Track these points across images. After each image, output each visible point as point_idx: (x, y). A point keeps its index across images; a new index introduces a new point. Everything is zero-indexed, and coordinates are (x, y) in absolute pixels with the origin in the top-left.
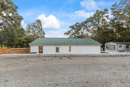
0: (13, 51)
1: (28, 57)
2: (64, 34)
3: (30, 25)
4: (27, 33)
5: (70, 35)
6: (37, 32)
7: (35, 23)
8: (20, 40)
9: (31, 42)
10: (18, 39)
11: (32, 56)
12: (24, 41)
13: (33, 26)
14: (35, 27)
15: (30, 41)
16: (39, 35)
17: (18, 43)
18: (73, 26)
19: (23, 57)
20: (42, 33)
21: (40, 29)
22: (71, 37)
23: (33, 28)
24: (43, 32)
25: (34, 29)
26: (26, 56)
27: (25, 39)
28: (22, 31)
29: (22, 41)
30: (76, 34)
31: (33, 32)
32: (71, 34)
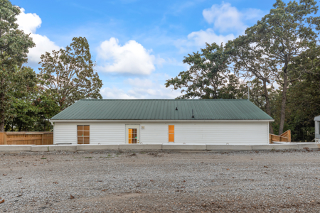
0: (9, 139)
1: (48, 152)
2: (168, 85)
3: (52, 56)
4: (42, 83)
5: (186, 89)
6: (75, 80)
7: (68, 48)
8: (19, 107)
9: (54, 112)
10: (14, 105)
11: (59, 149)
12: (32, 109)
13: (61, 58)
14: (67, 62)
15: (51, 109)
16: (80, 88)
17: (15, 115)
18: (197, 56)
19: (36, 153)
20: (90, 83)
21: (86, 67)
22: (192, 94)
23: (61, 65)
24: (94, 80)
25: (66, 67)
26: (43, 150)
27: (36, 103)
28: (29, 79)
29: (26, 111)
30: (206, 82)
31: (63, 80)
32: (190, 83)
